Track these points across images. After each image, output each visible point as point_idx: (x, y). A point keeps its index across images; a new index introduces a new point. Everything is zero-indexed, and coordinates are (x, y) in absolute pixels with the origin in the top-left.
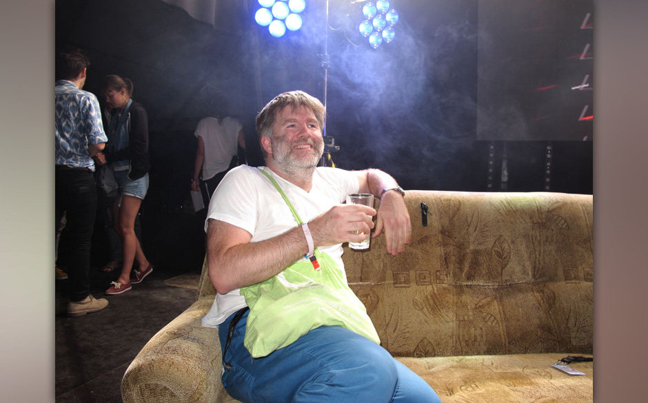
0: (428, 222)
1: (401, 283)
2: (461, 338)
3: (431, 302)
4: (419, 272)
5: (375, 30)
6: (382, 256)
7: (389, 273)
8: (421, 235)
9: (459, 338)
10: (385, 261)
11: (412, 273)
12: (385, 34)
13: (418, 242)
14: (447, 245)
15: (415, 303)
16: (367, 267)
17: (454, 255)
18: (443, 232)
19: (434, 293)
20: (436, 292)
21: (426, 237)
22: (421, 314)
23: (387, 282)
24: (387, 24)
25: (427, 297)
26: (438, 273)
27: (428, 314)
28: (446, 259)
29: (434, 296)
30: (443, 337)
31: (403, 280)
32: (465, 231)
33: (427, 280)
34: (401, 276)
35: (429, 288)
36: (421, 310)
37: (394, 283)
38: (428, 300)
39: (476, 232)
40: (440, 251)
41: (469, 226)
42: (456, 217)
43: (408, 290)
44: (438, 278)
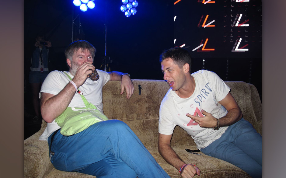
0: (141, 93)
1: (130, 119)
2: (155, 141)
3: (142, 126)
4: (137, 114)
5: (127, 9)
6: (122, 108)
7: (125, 115)
8: (139, 98)
9: (154, 141)
10: (123, 110)
11: (134, 115)
12: (132, 11)
13: (137, 101)
14: (149, 102)
15: (136, 127)
16: (115, 113)
17: (152, 107)
18: (147, 97)
19: (144, 123)
20: (145, 122)
21: (140, 99)
22: (138, 131)
23: (124, 119)
24: (133, 7)
25: (141, 124)
26: (146, 114)
27: (141, 132)
28: (149, 108)
29: (144, 124)
30: (147, 141)
31: (130, 117)
32: (157, 96)
33: (141, 117)
34: (129, 116)
35: (142, 121)
36: (138, 130)
37: (127, 119)
38: (141, 126)
39: (162, 96)
40: (146, 105)
41: (159, 94)
42: (153, 90)
43: (133, 122)
44: (145, 116)
